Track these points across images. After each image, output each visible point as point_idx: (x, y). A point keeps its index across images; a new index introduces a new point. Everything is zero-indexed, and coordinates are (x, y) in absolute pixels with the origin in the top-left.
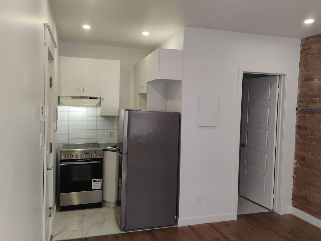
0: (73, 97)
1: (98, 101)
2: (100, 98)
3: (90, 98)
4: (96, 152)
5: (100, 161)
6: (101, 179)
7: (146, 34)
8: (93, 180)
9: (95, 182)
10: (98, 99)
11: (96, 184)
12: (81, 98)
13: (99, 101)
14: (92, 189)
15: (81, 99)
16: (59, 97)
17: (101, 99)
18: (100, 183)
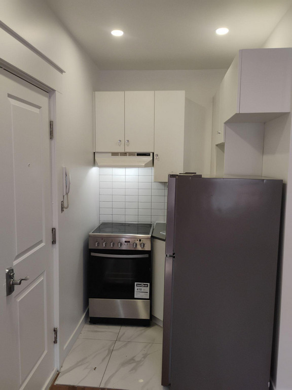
0: (114, 154)
1: (149, 158)
2: (153, 153)
3: (139, 154)
4: (140, 240)
5: (146, 256)
6: (149, 284)
7: (222, 31)
8: (136, 283)
9: (140, 288)
10: (150, 155)
11: (141, 289)
12: (125, 154)
13: (152, 159)
14: (135, 297)
15: (124, 157)
16: (94, 153)
17: (155, 154)
18: (148, 289)
